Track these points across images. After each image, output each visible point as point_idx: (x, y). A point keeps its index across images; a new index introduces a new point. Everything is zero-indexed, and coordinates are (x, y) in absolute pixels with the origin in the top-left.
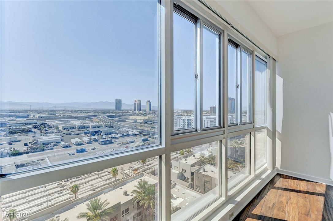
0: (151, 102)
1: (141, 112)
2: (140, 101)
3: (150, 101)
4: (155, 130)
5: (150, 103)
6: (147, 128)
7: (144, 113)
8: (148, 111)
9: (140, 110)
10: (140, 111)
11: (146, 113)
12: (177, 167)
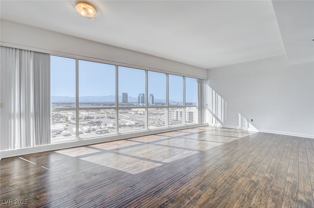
0: (153, 95)
8: (151, 103)
9: (143, 102)
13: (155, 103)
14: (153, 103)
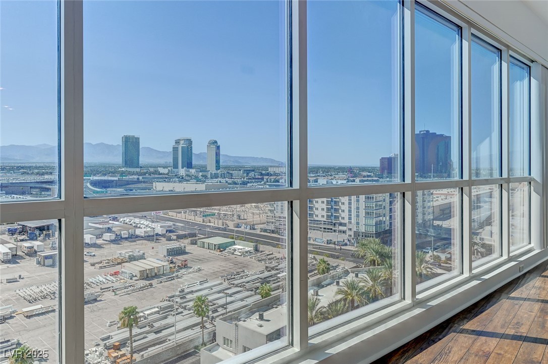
0: (219, 144)
1: (193, 171)
2: (190, 142)
3: (216, 142)
4: (216, 222)
5: (218, 148)
6: (193, 218)
7: (201, 174)
8: (212, 169)
9: (189, 165)
10: (191, 170)
11: (204, 174)
12: (231, 341)
13: (225, 168)
14: (218, 167)
